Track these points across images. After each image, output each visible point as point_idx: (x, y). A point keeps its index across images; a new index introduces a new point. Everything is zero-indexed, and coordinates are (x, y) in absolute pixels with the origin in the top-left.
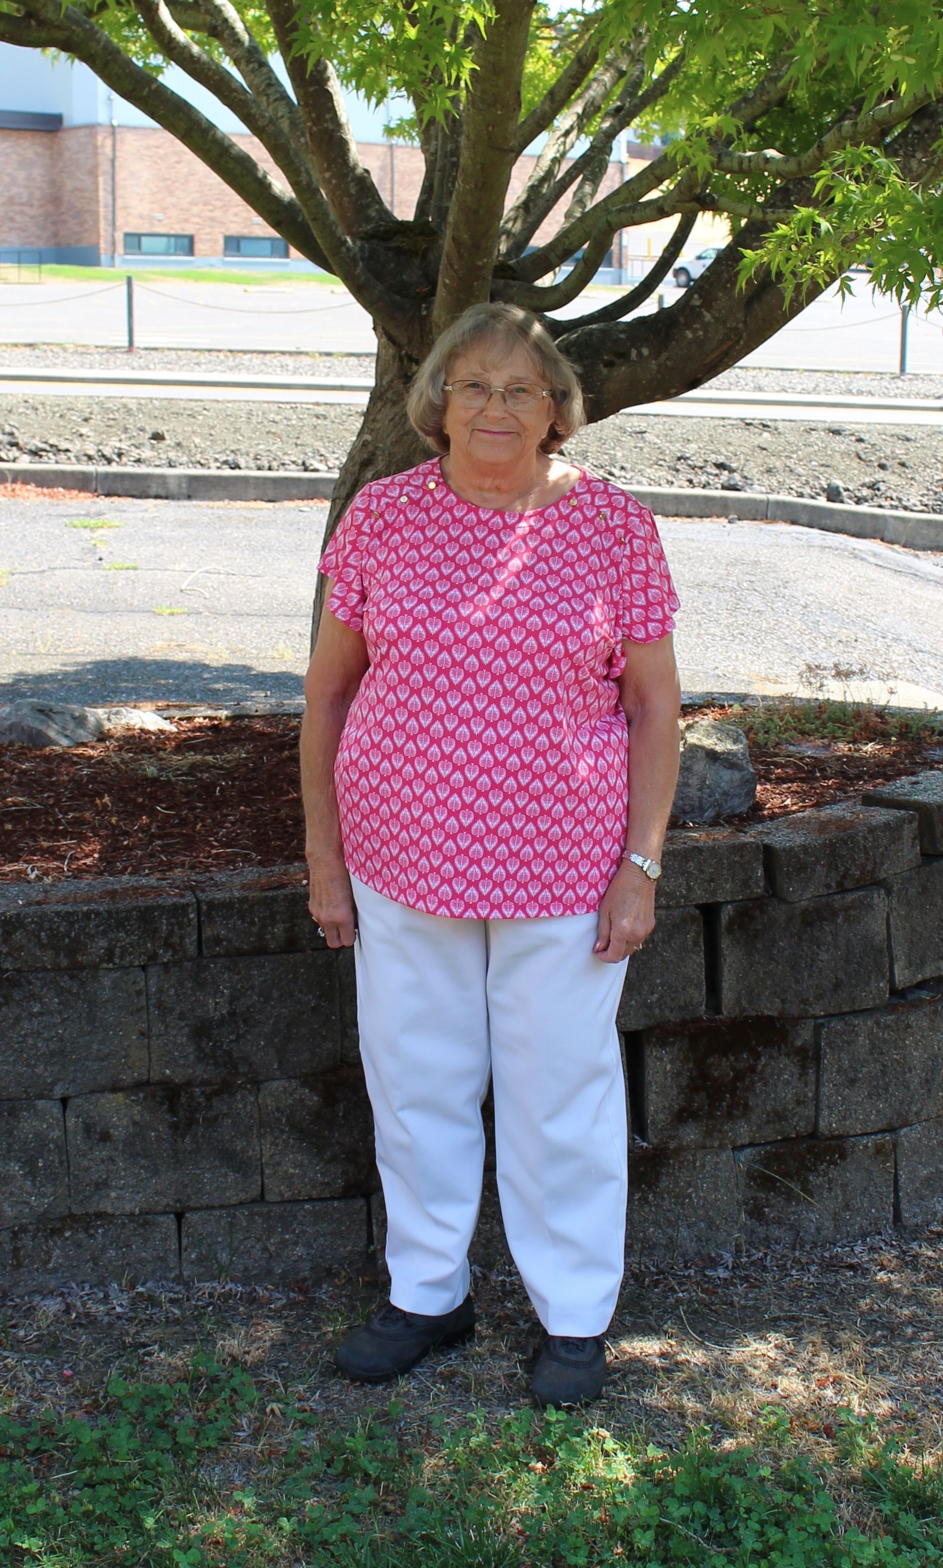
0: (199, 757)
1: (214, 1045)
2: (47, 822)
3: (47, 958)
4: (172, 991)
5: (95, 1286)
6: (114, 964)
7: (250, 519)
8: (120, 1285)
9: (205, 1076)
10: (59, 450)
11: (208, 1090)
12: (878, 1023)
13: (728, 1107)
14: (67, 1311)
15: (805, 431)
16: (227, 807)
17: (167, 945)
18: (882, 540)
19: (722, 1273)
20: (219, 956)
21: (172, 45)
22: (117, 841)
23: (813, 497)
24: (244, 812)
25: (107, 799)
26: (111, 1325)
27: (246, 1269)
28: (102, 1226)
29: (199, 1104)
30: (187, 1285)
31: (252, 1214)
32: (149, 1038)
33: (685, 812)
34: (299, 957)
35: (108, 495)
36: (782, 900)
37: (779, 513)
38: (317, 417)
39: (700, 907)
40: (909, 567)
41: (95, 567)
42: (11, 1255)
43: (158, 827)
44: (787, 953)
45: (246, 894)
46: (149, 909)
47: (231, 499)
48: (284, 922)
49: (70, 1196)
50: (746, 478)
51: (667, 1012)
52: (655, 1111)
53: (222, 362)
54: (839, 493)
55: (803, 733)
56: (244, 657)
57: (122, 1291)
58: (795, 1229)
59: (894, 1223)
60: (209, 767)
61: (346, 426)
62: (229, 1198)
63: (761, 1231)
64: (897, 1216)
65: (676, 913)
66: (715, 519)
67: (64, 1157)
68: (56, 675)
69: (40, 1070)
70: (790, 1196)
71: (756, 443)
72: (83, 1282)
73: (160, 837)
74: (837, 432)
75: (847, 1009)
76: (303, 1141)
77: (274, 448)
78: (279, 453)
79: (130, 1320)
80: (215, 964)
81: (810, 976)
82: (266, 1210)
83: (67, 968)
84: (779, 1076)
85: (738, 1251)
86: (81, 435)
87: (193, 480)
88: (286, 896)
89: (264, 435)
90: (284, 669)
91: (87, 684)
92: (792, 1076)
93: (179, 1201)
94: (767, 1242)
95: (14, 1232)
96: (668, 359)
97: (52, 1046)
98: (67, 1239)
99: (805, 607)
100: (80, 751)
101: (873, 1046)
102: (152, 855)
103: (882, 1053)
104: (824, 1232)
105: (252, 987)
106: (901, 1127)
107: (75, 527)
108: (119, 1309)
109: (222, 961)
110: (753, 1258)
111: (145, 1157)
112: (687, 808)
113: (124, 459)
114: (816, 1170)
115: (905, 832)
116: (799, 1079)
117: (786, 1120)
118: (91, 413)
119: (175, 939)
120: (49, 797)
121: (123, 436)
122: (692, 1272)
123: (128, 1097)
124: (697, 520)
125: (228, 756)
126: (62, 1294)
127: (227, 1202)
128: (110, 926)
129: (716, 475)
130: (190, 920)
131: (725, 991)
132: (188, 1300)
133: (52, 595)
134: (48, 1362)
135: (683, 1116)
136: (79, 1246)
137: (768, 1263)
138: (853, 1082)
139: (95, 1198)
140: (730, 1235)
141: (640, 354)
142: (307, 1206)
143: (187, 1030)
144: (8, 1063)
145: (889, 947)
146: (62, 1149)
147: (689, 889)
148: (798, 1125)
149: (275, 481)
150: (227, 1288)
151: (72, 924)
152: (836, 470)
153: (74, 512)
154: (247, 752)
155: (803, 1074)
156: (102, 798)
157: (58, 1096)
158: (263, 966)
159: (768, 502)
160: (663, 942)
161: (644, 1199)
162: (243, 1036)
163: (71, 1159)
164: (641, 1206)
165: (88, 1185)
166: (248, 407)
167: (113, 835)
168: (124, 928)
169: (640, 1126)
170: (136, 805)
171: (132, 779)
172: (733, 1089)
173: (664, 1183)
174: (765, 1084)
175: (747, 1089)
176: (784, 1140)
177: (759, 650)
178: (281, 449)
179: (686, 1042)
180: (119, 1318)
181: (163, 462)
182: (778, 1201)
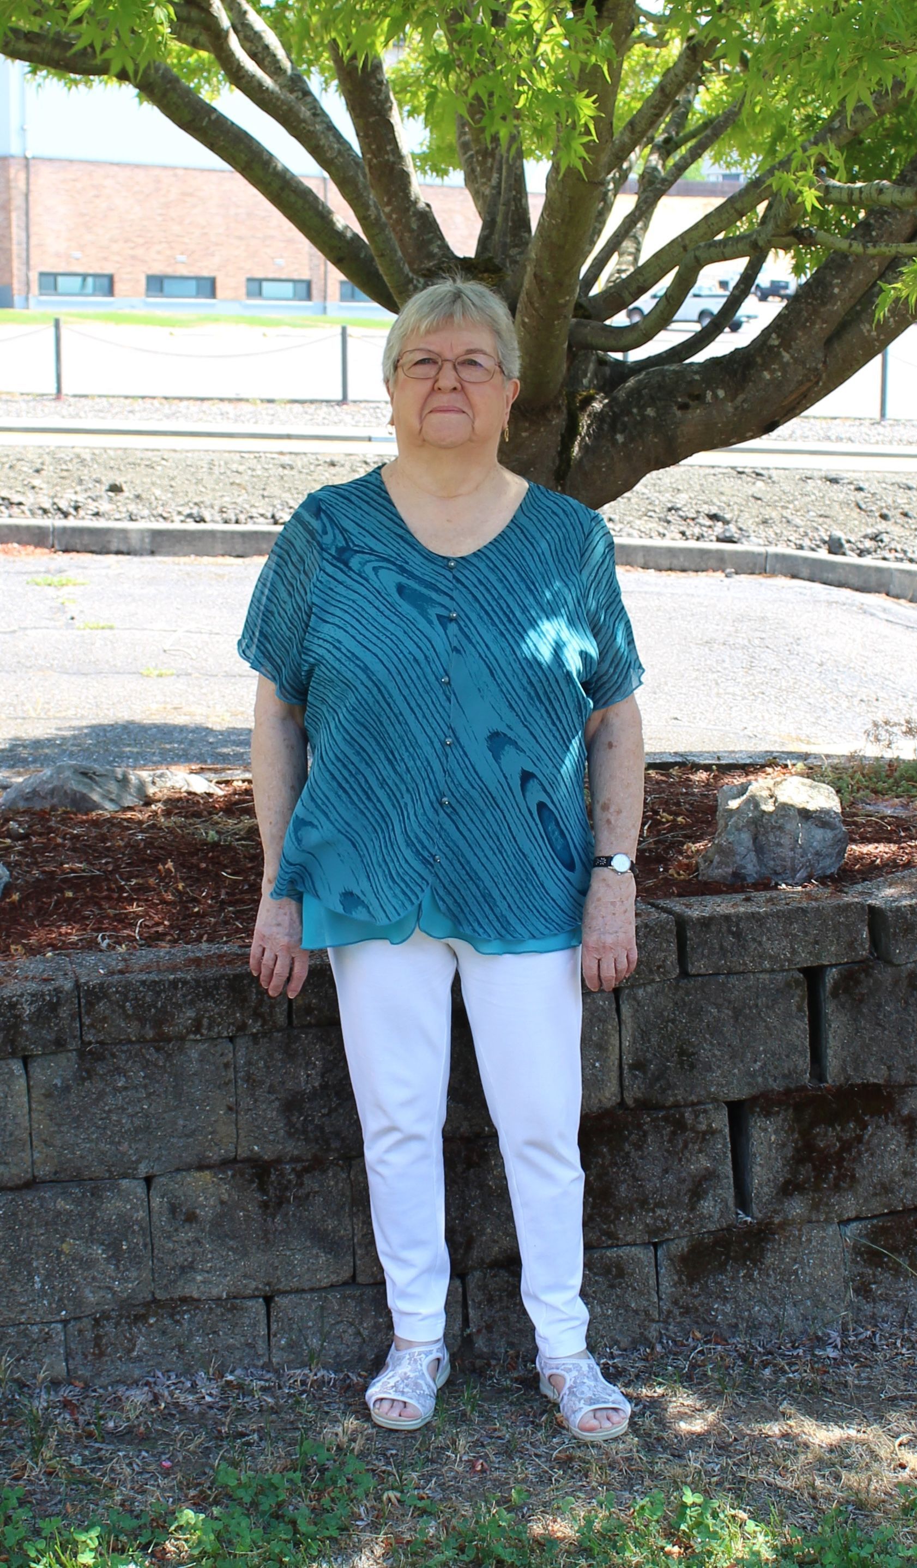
1: (305, 1119)
2: (110, 889)
3: (132, 1030)
4: (261, 1064)
5: (181, 1375)
6: (202, 1035)
7: (222, 576)
8: (207, 1373)
9: (296, 1152)
10: (12, 504)
11: (299, 1167)
13: (835, 1178)
14: (155, 1401)
15: (801, 479)
17: (257, 1015)
18: (887, 594)
19: (831, 1352)
20: (310, 1026)
21: (241, 74)
22: (187, 908)
23: (813, 550)
25: (170, 865)
26: (202, 1415)
27: (338, 1355)
28: (185, 1312)
29: (290, 1181)
30: (278, 1372)
31: (344, 1297)
32: (237, 1112)
33: (776, 873)
35: (66, 551)
36: (889, 963)
37: (778, 566)
39: (804, 971)
41: (68, 626)
42: (92, 1344)
43: (227, 893)
44: (894, 1017)
46: (239, 977)
47: (197, 555)
49: (153, 1280)
50: (741, 529)
51: (770, 1080)
52: (760, 1184)
53: (157, 410)
54: (841, 546)
55: (875, 792)
57: (210, 1380)
58: (903, 1306)
61: (315, 476)
62: (320, 1281)
63: (868, 1308)
66: (711, 573)
67: (148, 1240)
68: (55, 739)
69: (124, 1147)
70: (897, 1271)
71: (750, 493)
72: (168, 1371)
73: (231, 903)
74: (834, 481)
77: (239, 500)
78: (247, 506)
79: (223, 1409)
80: (307, 1034)
82: (358, 1293)
83: (153, 1040)
84: (886, 1145)
85: (844, 1331)
86: (33, 488)
87: (157, 534)
89: (228, 487)
91: (88, 749)
92: (899, 1146)
93: (268, 1284)
94: (874, 1319)
95: (96, 1320)
96: (744, 401)
97: (137, 1122)
98: (151, 1325)
99: (821, 665)
100: (129, 815)
102: (226, 923)
107: (37, 584)
108: (208, 1399)
109: (313, 1031)
110: (861, 1337)
111: (234, 1238)
112: (779, 869)
113: (82, 513)
116: (906, 1149)
117: (892, 1192)
118: (43, 464)
119: (265, 1009)
120: (107, 863)
121: (78, 488)
122: (801, 1351)
123: (215, 1175)
124: (692, 574)
126: (148, 1384)
127: (317, 1285)
128: (198, 995)
129: (710, 527)
131: (830, 1059)
132: (280, 1388)
133: (28, 657)
134: (144, 1454)
135: (788, 1189)
136: (164, 1333)
137: (877, 1341)
139: (180, 1283)
140: (837, 1313)
141: (715, 396)
143: (277, 1103)
144: (91, 1141)
146: (148, 1230)
147: (794, 952)
148: (905, 1197)
149: (243, 535)
150: (319, 1375)
151: (158, 994)
152: (835, 521)
153: (33, 569)
155: (911, 1144)
156: (164, 864)
157: (143, 1175)
159: (767, 555)
160: (767, 1007)
161: (749, 1276)
162: (336, 1109)
163: (156, 1241)
164: (747, 1284)
165: (173, 1268)
166: (208, 457)
167: (181, 902)
168: (213, 997)
169: (743, 1200)
170: (200, 870)
171: (190, 844)
172: (840, 1161)
173: (770, 1259)
174: (872, 1155)
175: (854, 1160)
176: (891, 1213)
177: (784, 710)
178: (247, 501)
179: (791, 1111)
180: (211, 1408)
181: (123, 515)
182: (886, 1277)
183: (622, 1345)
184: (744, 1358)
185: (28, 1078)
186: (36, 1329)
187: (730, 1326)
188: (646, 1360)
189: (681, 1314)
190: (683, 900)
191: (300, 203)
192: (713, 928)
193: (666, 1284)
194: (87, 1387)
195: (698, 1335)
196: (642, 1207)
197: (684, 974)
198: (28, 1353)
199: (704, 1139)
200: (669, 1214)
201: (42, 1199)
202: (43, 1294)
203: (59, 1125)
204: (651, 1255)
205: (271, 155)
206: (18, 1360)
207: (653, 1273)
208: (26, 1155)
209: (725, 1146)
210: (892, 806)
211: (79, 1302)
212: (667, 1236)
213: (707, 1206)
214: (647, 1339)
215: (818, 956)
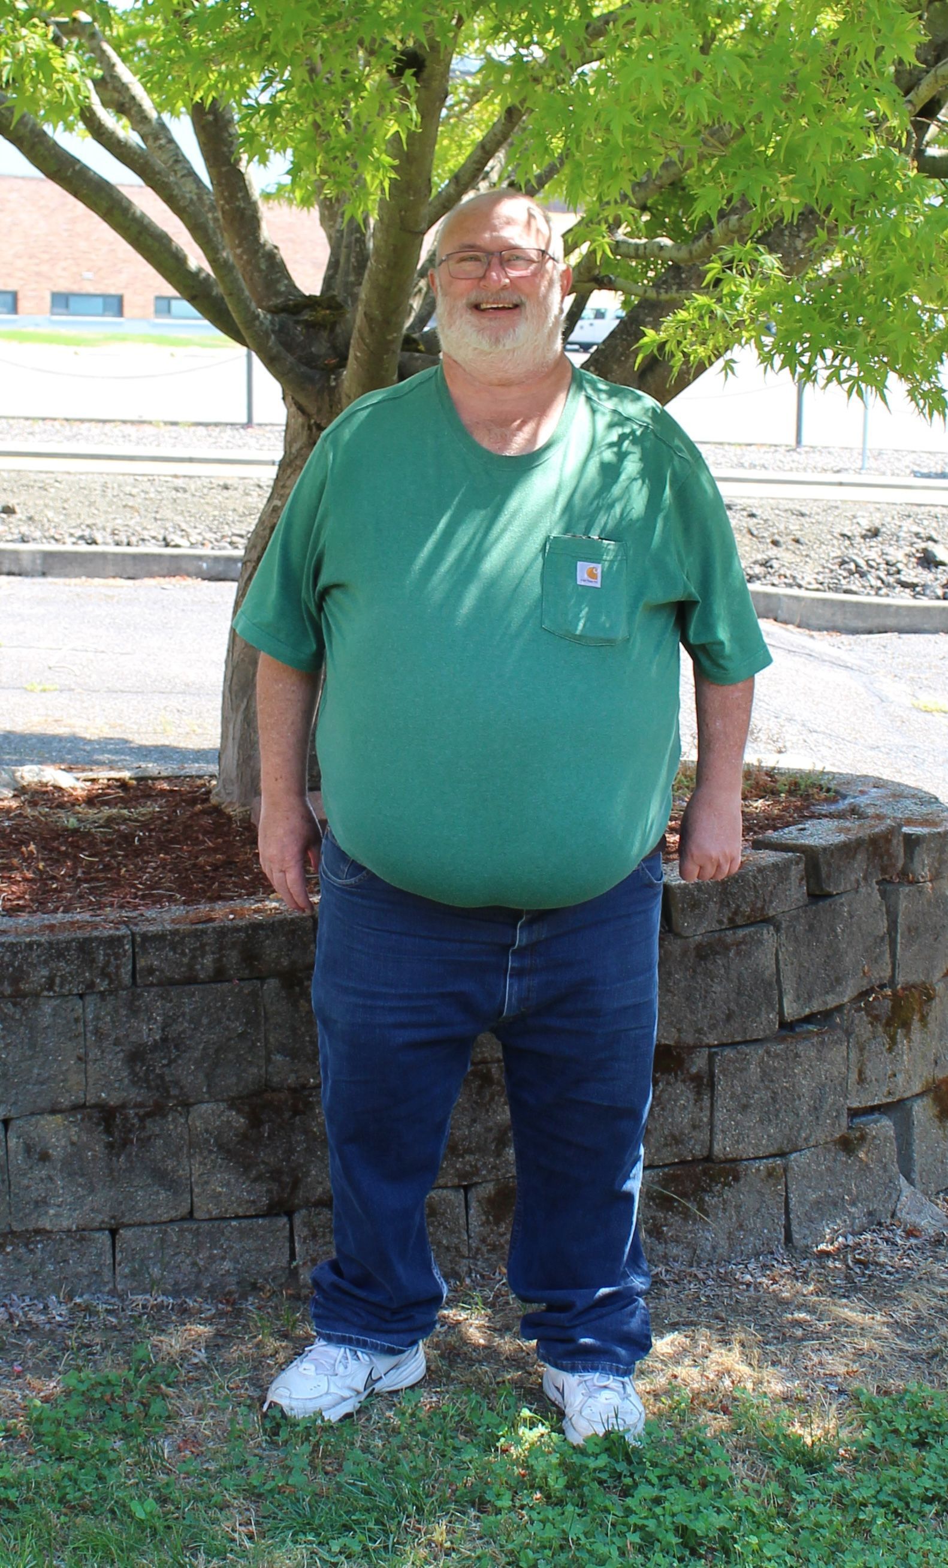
0: (115, 811)
1: (147, 1069)
4: (108, 1019)
5: (35, 1298)
6: (55, 992)
7: (112, 597)
8: (58, 1297)
9: (139, 1099)
11: (142, 1112)
12: (768, 1052)
14: (11, 1318)
16: (148, 854)
17: (104, 974)
20: (152, 985)
22: (46, 885)
24: (164, 859)
25: (32, 847)
26: (52, 1332)
27: (176, 1283)
28: (39, 1242)
29: (133, 1125)
30: (122, 1297)
31: (182, 1230)
32: (86, 1062)
34: (226, 986)
36: (678, 935)
38: (177, 490)
40: (803, 647)
43: (84, 872)
44: (682, 984)
45: (177, 927)
46: (88, 940)
47: (88, 576)
48: (213, 953)
49: (10, 1213)
53: (58, 431)
56: (125, 731)
57: (60, 1303)
58: (692, 1247)
59: (785, 1244)
60: (125, 820)
62: (160, 1216)
63: (660, 1249)
64: (789, 1238)
67: (6, 1177)
70: (686, 1215)
72: (23, 1295)
73: (86, 881)
75: (738, 1039)
76: (230, 1161)
77: (132, 523)
78: (138, 529)
79: (72, 1327)
80: (148, 992)
81: (704, 1007)
82: (195, 1226)
83: (11, 996)
84: (676, 1101)
87: (48, 555)
88: (214, 928)
89: (121, 509)
90: (167, 743)
92: (688, 1101)
93: (113, 1217)
94: (666, 1259)
98: (8, 1254)
101: (764, 1073)
102: (81, 897)
103: (772, 1081)
104: (719, 1251)
105: (183, 1014)
106: (791, 1153)
108: (58, 1318)
109: (154, 990)
111: (83, 1175)
114: (711, 1191)
115: (793, 873)
116: (695, 1104)
117: (683, 1144)
119: (111, 969)
123: (66, 1118)
125: (143, 810)
126: (4, 1305)
127: (158, 1219)
128: (51, 956)
130: (125, 951)
132: (123, 1310)
136: (19, 1261)
137: (667, 1278)
138: (745, 1107)
139: (35, 1215)
142: (234, 1223)
143: (122, 1055)
145: (778, 981)
146: (5, 1168)
148: (694, 1148)
149: (135, 557)
150: (159, 1300)
151: (15, 954)
154: (160, 807)
155: (698, 1100)
156: (28, 846)
158: (193, 995)
162: (175, 1061)
163: (12, 1177)
166: (102, 480)
167: (41, 879)
168: (64, 957)
170: (60, 852)
171: (52, 830)
176: (683, 1162)
178: (140, 524)
180: (60, 1326)
181: (15, 537)
182: (676, 1220)
188: (456, 1291)
189: (489, 1251)
191: (156, 245)
193: (475, 1222)
196: (453, 1153)
200: (477, 1160)
204: (461, 1197)
205: (130, 202)
207: (464, 1213)
212: (475, 1179)
214: (457, 1273)
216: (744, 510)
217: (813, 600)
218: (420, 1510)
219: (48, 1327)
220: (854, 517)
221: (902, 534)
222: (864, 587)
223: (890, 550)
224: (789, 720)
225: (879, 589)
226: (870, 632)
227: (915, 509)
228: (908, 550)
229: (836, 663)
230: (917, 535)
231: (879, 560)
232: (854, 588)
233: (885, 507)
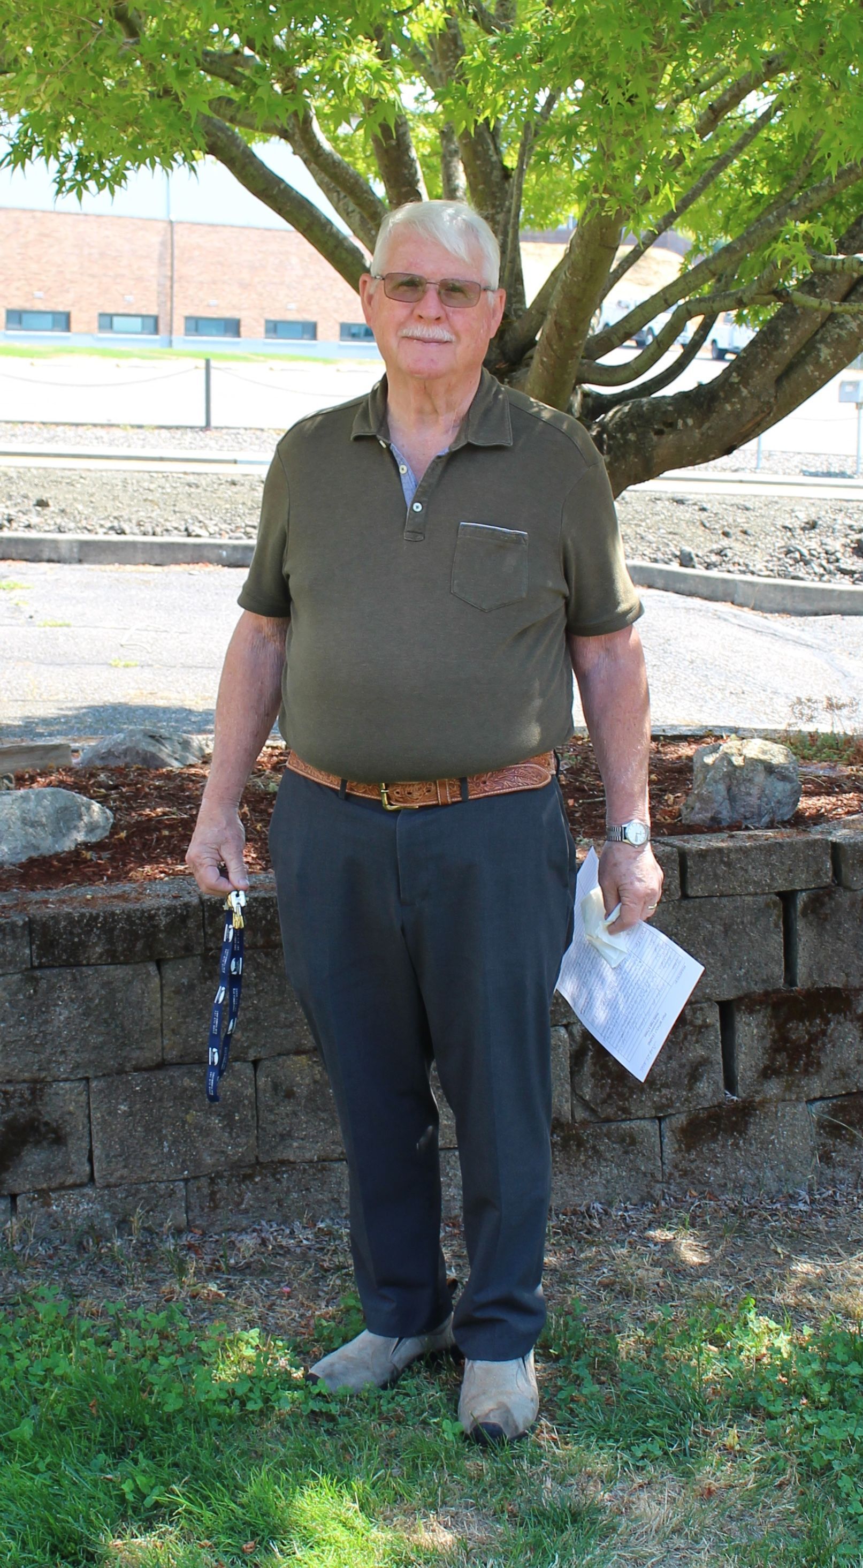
5: (281, 1224)
7: (148, 582)
8: (302, 1222)
13: (805, 1065)
14: (264, 1242)
15: (650, 500)
18: (734, 603)
19: (803, 1206)
23: (666, 563)
26: (304, 1254)
28: (284, 1172)
33: (746, 818)
36: (848, 888)
38: (190, 485)
39: (779, 894)
40: (765, 628)
41: (29, 624)
42: (208, 1199)
44: (851, 933)
47: (121, 563)
49: (258, 1146)
51: (752, 984)
52: (744, 1069)
54: (691, 559)
55: (803, 758)
57: (304, 1228)
61: (219, 494)
63: (829, 1172)
65: (761, 899)
67: (255, 1112)
68: (59, 718)
70: (853, 1142)
72: (271, 1220)
77: (154, 515)
78: (162, 520)
83: (263, 947)
84: (845, 1038)
85: (810, 1192)
87: (84, 544)
89: (142, 503)
92: (854, 1039)
94: (833, 1182)
95: (211, 1179)
96: (710, 428)
98: (257, 1183)
99: (692, 662)
100: (193, 771)
110: (825, 1195)
111: (325, 1111)
112: (748, 814)
113: (14, 525)
117: (848, 1076)
120: (191, 809)
121: (9, 503)
122: (778, 1205)
123: (310, 1059)
126: (254, 1231)
131: (799, 967)
134: (266, 1282)
135: (767, 1073)
136: (266, 1189)
137: (838, 1198)
139: (280, 1148)
140: (804, 1176)
141: (685, 424)
146: (255, 1104)
147: (773, 879)
149: (163, 546)
151: (267, 909)
157: (252, 1059)
160: (751, 923)
161: (736, 1145)
163: (261, 1113)
164: (733, 1150)
165: (274, 1136)
166: (121, 476)
169: (730, 1083)
172: (808, 1050)
173: (752, 1130)
174: (833, 1046)
175: (820, 1050)
176: (849, 1094)
177: (672, 699)
178: (162, 517)
179: (769, 1010)
180: (310, 1249)
181: (52, 528)
182: (844, 1146)
183: (634, 1201)
184: (734, 1211)
185: (161, 979)
186: (163, 1186)
187: (720, 1185)
188: (653, 1212)
189: (680, 1176)
190: (680, 837)
192: (709, 859)
193: (668, 1150)
194: (204, 1234)
195: (695, 1193)
196: (651, 1088)
197: (685, 896)
198: (156, 1206)
199: (700, 1032)
200: (672, 1093)
201: (171, 1077)
202: (170, 1156)
203: (185, 1017)
204: (657, 1127)
206: (148, 1212)
207: (659, 1141)
208: (157, 1042)
209: (716, 1038)
210: (822, 768)
211: (198, 1163)
212: (670, 1111)
213: (703, 1087)
214: (652, 1196)
215: (792, 882)
216: (695, 504)
217: (766, 585)
218: (703, 1416)
219: (298, 1250)
220: (793, 511)
221: (837, 527)
222: (808, 573)
223: (828, 541)
224: (775, 693)
225: (822, 575)
226: (816, 614)
227: (845, 504)
228: (843, 540)
229: (797, 642)
230: (851, 527)
231: (820, 550)
232: (800, 575)
233: (818, 502)
